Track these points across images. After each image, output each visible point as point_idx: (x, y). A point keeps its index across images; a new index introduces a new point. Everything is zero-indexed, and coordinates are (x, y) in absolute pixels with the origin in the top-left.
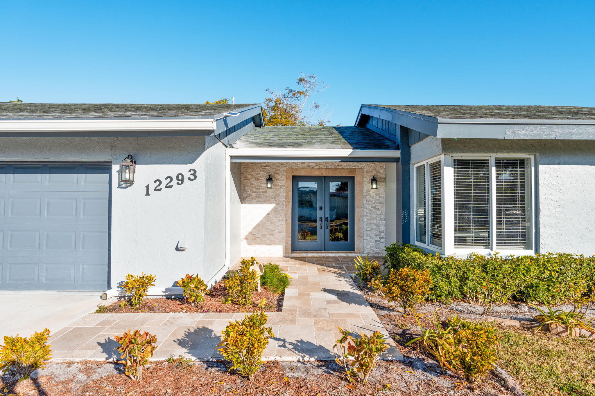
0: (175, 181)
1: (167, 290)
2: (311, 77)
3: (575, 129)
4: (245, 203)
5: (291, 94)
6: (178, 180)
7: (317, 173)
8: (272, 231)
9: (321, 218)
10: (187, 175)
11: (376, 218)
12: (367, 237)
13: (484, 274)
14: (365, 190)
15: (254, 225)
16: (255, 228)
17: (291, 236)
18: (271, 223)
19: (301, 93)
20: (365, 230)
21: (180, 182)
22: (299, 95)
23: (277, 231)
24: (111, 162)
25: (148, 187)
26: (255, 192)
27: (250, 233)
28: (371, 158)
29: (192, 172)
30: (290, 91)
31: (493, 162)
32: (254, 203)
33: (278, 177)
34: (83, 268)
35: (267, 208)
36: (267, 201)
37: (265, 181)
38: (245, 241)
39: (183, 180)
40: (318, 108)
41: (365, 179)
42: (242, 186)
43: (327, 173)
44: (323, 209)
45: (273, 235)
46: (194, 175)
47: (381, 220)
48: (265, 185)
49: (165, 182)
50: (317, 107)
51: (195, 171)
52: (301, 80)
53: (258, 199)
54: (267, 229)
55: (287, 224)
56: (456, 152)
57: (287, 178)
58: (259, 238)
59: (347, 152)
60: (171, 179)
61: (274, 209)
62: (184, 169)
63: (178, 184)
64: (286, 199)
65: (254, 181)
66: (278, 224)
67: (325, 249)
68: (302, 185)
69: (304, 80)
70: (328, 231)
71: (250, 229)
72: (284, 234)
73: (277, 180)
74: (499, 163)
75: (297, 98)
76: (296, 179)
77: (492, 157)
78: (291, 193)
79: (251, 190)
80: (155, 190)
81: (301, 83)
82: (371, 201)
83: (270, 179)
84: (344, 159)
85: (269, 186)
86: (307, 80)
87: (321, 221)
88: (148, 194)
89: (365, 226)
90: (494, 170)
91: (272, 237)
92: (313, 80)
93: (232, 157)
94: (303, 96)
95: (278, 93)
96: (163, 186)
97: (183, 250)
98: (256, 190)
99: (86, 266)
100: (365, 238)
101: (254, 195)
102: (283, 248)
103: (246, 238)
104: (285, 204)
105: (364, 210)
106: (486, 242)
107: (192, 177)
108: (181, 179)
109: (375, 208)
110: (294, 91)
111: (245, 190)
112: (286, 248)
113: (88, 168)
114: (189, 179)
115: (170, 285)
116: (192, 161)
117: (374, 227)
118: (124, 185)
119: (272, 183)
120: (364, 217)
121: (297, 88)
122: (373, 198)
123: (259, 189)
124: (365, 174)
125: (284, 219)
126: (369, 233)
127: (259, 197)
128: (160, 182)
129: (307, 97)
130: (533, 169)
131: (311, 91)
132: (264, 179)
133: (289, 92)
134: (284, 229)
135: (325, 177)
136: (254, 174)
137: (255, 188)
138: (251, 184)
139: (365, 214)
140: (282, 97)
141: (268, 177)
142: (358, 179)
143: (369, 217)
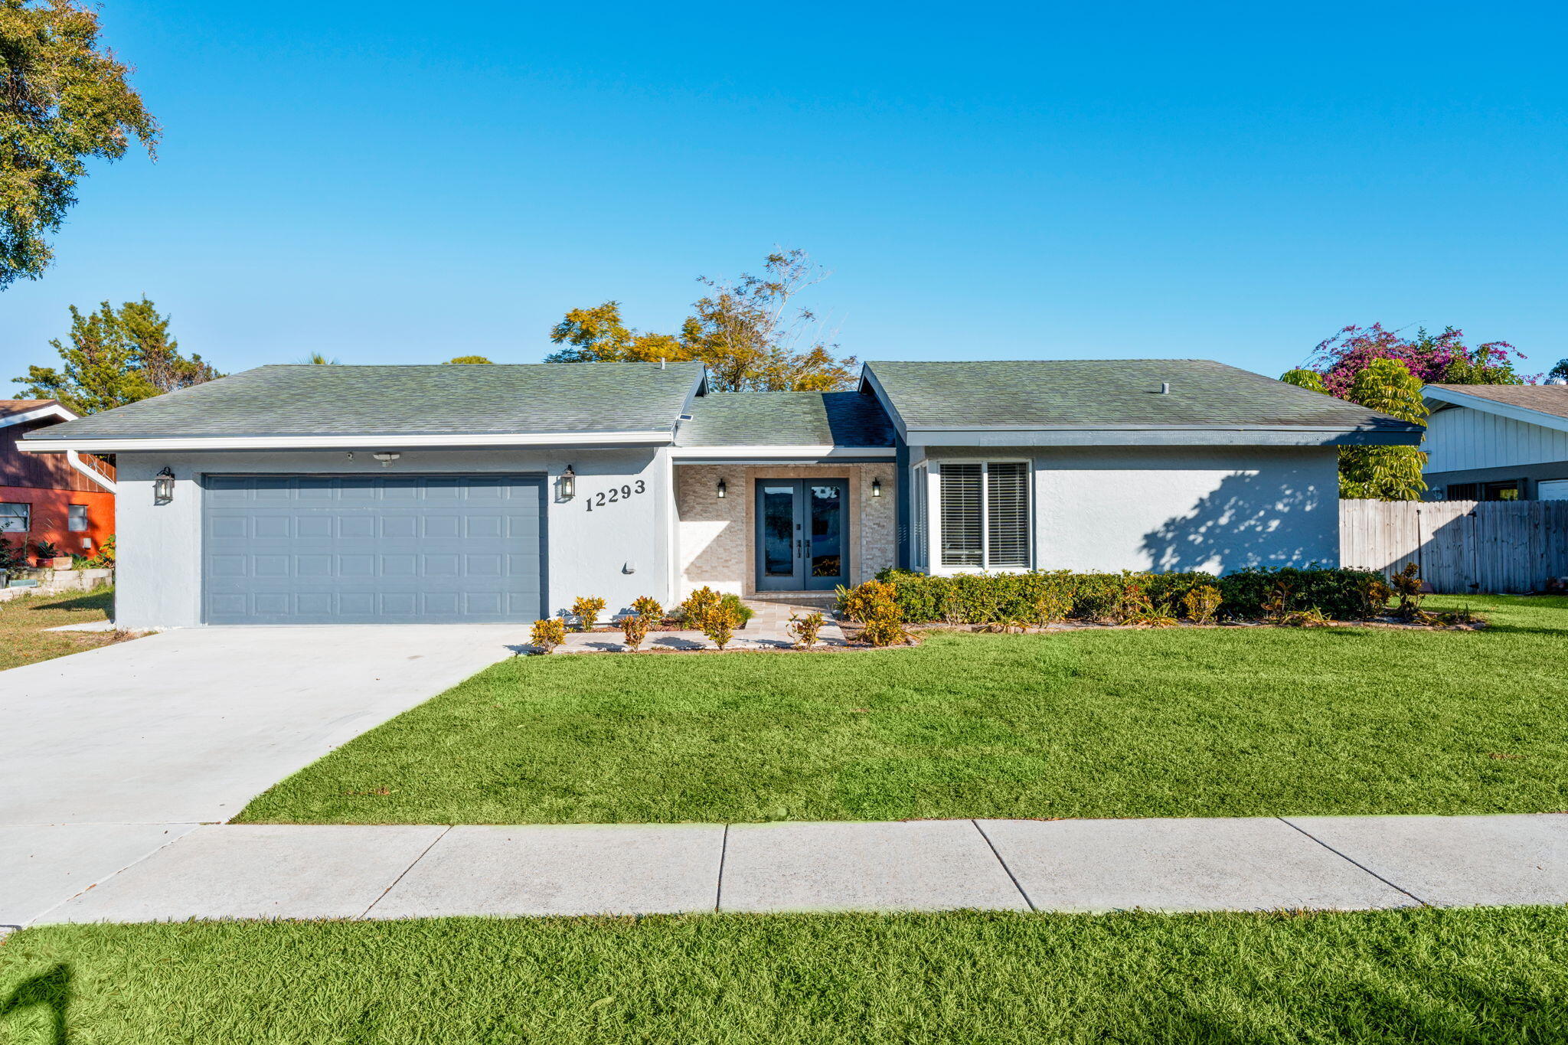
0: (620, 494)
1: (615, 617)
2: (793, 253)
3: (1053, 435)
4: (686, 520)
5: (752, 289)
6: (624, 493)
7: (792, 475)
8: (726, 561)
9: (799, 542)
10: (634, 487)
11: (880, 540)
12: (867, 568)
13: (960, 591)
14: (863, 499)
15: (699, 551)
16: (699, 557)
17: (754, 568)
18: (725, 549)
19: (774, 287)
20: (864, 557)
21: (626, 495)
22: (769, 292)
23: (733, 561)
24: (547, 473)
25: (589, 501)
26: (700, 503)
27: (692, 563)
28: (860, 458)
29: (640, 484)
30: (751, 281)
31: (985, 467)
32: (700, 520)
33: (734, 481)
34: (511, 597)
35: (719, 526)
36: (718, 517)
37: (715, 487)
38: (685, 576)
39: (629, 493)
40: (811, 318)
41: (863, 483)
42: (681, 495)
43: (807, 473)
44: (802, 528)
45: (727, 567)
46: (642, 487)
47: (888, 542)
48: (715, 493)
49: (608, 496)
50: (808, 315)
51: (643, 483)
52: (772, 259)
53: (705, 515)
54: (718, 558)
55: (749, 551)
56: (942, 457)
57: (747, 482)
58: (706, 571)
59: (825, 450)
60: (616, 492)
61: (728, 529)
62: (630, 480)
63: (624, 497)
64: (747, 514)
65: (698, 488)
66: (734, 551)
67: (805, 588)
68: (769, 490)
69: (780, 259)
70: (809, 560)
71: (692, 558)
72: (743, 566)
73: (734, 485)
74: (993, 469)
75: (765, 298)
76: (760, 483)
77: (984, 462)
78: (753, 505)
79: (694, 500)
80: (598, 505)
81: (773, 266)
82: (873, 515)
83: (722, 485)
84: (821, 460)
85: (721, 494)
86: (785, 260)
87: (800, 546)
88: (589, 509)
89: (864, 552)
90: (986, 476)
91: (726, 570)
92: (799, 260)
93: (674, 459)
94: (777, 294)
95: (723, 283)
96: (606, 500)
97: (630, 573)
98: (701, 501)
99: (514, 595)
100: (864, 569)
101: (698, 508)
102: (743, 586)
103: (688, 571)
104: (744, 521)
105: (863, 529)
106: (979, 561)
107: (640, 490)
108: (627, 492)
109: (879, 525)
110: (759, 281)
111: (686, 502)
112: (748, 586)
113: (514, 480)
114: (636, 491)
115: (617, 612)
116: (639, 471)
117: (878, 553)
118: (562, 500)
119: (725, 491)
120: (863, 539)
121: (764, 276)
122: (876, 510)
123: (706, 499)
124: (863, 475)
125: (744, 543)
126: (870, 562)
127: (706, 511)
128: (603, 496)
129: (787, 296)
130: (1031, 474)
131: (795, 283)
132: (713, 484)
133: (748, 284)
134: (745, 558)
135: (803, 479)
136: (698, 477)
137: (700, 497)
138: (694, 492)
139: (864, 534)
140: (732, 293)
141: (719, 481)
142: (853, 482)
143: (870, 539)
